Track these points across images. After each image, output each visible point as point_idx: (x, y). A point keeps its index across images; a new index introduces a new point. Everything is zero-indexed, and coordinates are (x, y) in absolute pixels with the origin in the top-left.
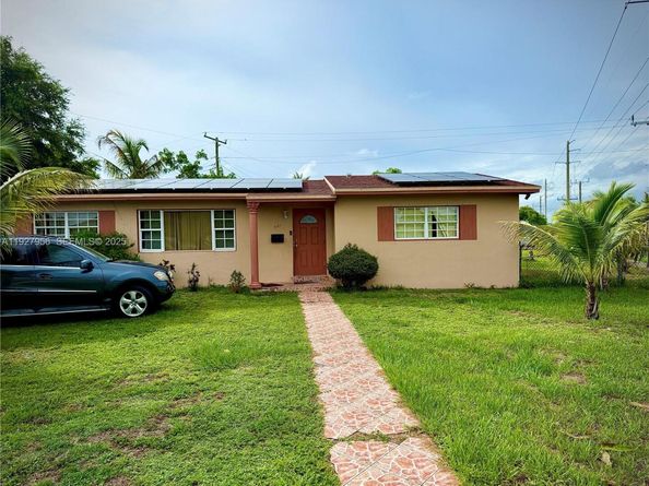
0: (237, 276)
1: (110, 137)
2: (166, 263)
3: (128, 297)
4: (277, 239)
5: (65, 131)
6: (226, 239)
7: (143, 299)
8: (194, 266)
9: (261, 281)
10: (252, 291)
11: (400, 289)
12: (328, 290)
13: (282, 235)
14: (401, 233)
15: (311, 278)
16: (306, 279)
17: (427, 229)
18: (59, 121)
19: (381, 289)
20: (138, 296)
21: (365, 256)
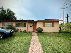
2: (18, 29)
4: (31, 26)
6: (25, 26)
7: (2, 36)
9: (28, 31)
11: (45, 32)
12: (36, 33)
14: (45, 26)
15: (35, 31)
17: (48, 25)
20: (2, 35)
21: (41, 29)
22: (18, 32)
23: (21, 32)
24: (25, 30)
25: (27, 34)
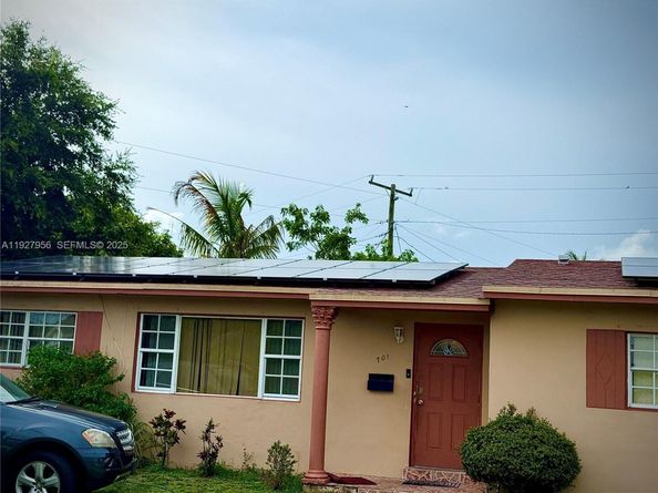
0: (280, 451)
1: (194, 183)
2: (170, 414)
3: (31, 473)
4: (381, 384)
5: (102, 175)
7: (54, 479)
8: (211, 426)
10: (307, 489)
13: (391, 377)
14: (645, 392)
15: (445, 474)
16: (434, 475)
18: (95, 157)
20: (47, 473)
22: (165, 469)
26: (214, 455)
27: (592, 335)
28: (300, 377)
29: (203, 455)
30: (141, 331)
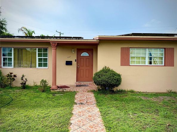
1: (22, 29)
2: (11, 73)
4: (69, 63)
6: (43, 63)
8: (23, 76)
9: (57, 85)
10: (52, 91)
11: (132, 92)
12: (93, 91)
13: (72, 62)
14: (133, 62)
15: (85, 83)
17: (147, 60)
19: (121, 92)
21: (114, 74)
23: (24, 86)
24: (44, 82)
25: (51, 96)
26: (25, 84)
27: (122, 49)
28: (48, 62)
29: (22, 84)
30: (2, 52)
